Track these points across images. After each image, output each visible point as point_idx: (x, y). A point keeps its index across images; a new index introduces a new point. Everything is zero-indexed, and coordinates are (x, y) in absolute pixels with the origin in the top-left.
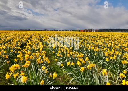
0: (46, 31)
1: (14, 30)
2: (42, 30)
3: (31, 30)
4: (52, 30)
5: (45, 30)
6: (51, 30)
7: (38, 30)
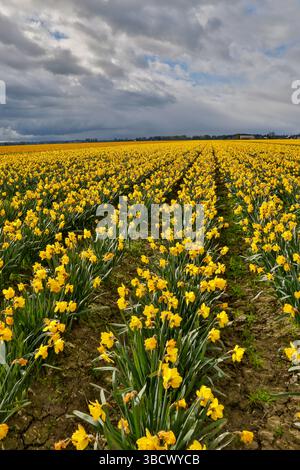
0: (239, 139)
1: (137, 140)
2: (225, 138)
3: (189, 139)
4: (262, 137)
5: (237, 137)
6: (257, 137)
7: (215, 138)
